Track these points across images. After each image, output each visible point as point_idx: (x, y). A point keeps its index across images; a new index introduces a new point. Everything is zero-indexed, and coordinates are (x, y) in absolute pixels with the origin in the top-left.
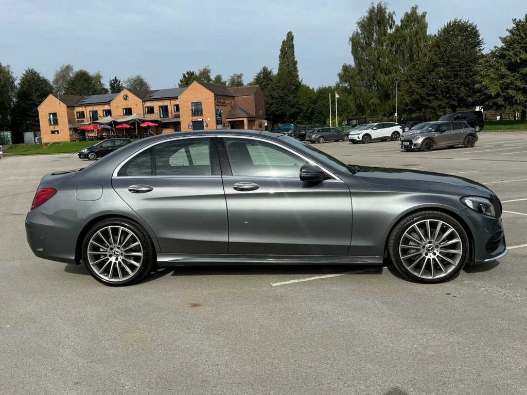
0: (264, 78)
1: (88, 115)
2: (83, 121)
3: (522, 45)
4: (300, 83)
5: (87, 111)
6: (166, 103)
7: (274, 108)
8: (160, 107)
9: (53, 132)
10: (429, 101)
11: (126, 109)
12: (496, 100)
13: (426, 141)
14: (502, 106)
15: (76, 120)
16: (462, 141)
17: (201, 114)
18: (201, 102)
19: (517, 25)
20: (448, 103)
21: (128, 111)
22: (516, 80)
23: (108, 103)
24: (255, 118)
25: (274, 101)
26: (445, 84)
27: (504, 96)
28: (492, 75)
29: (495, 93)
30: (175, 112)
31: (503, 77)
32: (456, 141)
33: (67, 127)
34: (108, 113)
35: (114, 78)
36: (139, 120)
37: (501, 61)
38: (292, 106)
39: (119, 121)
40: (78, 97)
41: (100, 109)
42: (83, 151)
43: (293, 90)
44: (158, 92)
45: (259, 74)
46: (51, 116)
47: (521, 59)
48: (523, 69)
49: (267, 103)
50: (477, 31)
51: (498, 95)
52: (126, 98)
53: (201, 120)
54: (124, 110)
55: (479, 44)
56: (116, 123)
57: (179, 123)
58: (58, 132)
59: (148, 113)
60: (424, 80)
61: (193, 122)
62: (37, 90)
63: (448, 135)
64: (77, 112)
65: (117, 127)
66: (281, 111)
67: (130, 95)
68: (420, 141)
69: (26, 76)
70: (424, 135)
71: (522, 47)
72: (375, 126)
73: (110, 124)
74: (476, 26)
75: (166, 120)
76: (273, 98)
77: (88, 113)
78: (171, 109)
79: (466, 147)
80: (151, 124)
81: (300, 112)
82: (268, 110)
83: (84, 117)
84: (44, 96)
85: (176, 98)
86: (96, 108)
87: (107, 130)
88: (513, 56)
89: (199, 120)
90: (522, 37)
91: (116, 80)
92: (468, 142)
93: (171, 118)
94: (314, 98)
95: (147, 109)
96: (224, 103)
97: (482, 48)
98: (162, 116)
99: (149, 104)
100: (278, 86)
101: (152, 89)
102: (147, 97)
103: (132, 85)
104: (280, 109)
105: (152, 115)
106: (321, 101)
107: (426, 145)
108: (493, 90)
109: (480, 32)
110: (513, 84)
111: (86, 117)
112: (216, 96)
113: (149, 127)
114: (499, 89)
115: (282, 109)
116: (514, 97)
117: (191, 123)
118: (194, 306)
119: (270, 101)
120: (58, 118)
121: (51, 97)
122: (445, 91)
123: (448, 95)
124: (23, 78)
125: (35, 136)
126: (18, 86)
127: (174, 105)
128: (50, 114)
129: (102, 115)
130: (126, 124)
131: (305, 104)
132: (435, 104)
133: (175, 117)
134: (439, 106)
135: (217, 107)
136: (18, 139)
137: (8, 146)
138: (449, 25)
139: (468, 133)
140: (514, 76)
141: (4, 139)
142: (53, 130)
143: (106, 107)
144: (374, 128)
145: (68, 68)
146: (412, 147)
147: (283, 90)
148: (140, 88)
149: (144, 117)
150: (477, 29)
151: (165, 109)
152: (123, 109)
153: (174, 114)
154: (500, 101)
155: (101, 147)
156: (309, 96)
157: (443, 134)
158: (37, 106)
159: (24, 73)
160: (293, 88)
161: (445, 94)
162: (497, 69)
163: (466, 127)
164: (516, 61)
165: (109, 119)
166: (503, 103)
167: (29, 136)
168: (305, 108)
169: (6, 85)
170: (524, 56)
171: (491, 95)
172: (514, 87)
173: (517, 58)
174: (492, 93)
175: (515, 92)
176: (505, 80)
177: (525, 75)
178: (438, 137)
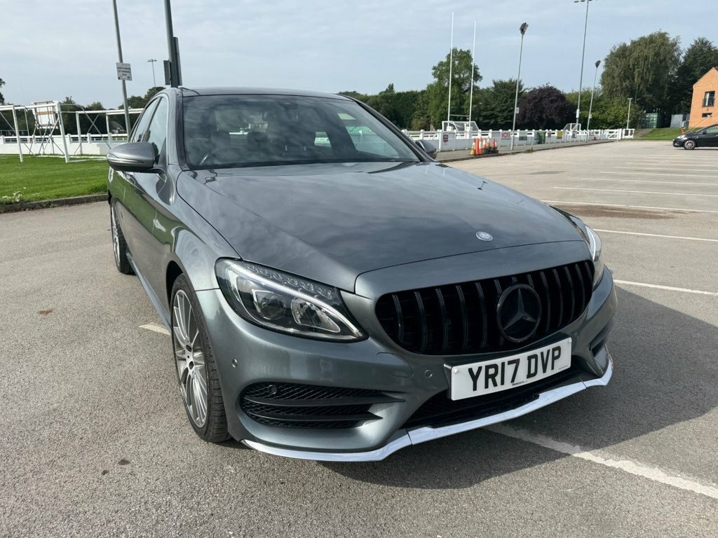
9: (705, 115)
46: (708, 95)
58: (710, 114)
62: (702, 64)
69: (694, 47)
84: (705, 72)
120: (715, 97)
121: (713, 71)
124: (690, 50)
125: (684, 119)
126: (683, 60)
128: (706, 93)
136: (664, 123)
137: (651, 130)
141: (649, 121)
142: (705, 112)
158: (695, 81)
159: (693, 43)
167: (677, 119)
169: (664, 59)
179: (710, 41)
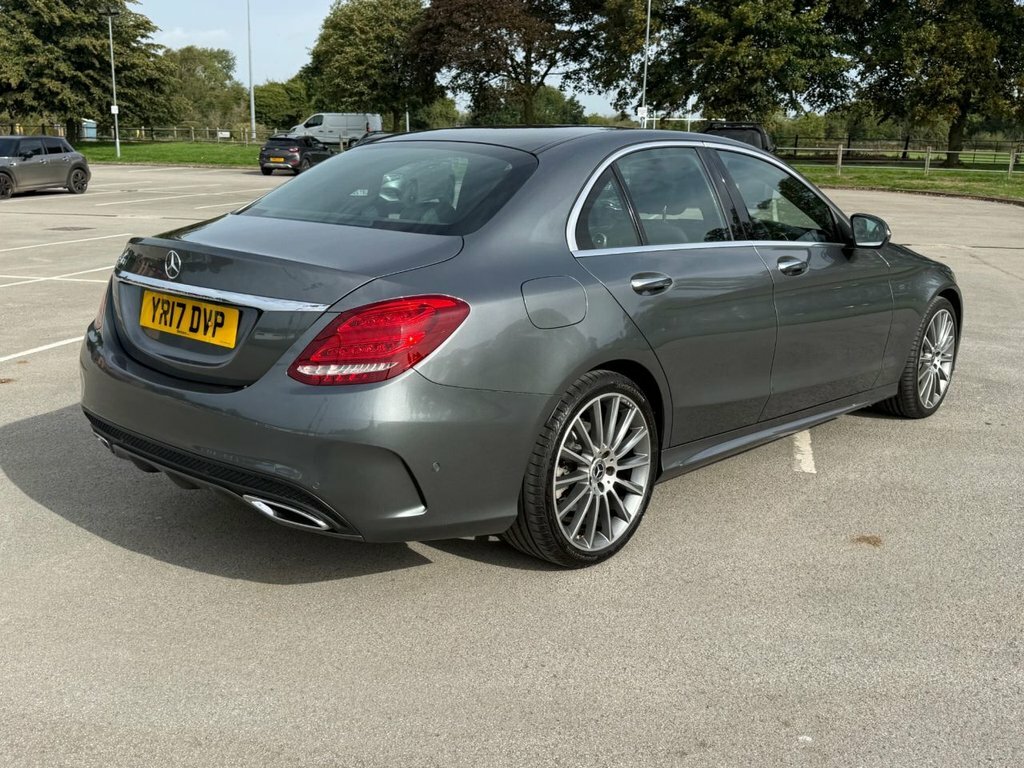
12: (19, 96)
14: (33, 109)
16: (65, 179)
22: (57, 59)
27: (36, 91)
29: (17, 81)
31: (28, 49)
32: (54, 180)
37: (22, 17)
47: (61, 17)
48: (67, 39)
51: (22, 87)
63: (37, 165)
88: (46, 10)
108: (12, 74)
110: (52, 68)
114: (24, 73)
116: (58, 94)
140: (52, 52)
154: (28, 98)
157: (28, 162)
162: (12, 31)
164: (52, 22)
166: (35, 103)
170: (66, 12)
171: (10, 84)
172: (55, 74)
173: (54, 15)
174: (12, 81)
175: (58, 84)
176: (33, 58)
177: (72, 51)
178: (20, 167)
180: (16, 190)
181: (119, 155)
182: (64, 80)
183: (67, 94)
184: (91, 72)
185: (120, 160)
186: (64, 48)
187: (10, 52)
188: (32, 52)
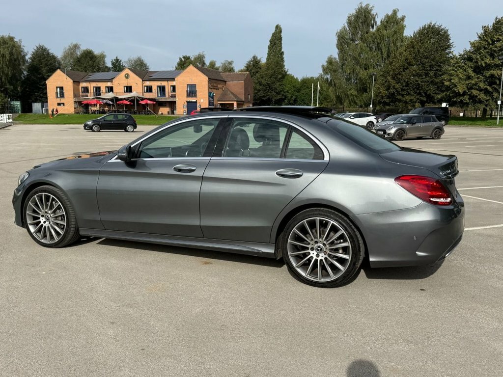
0: (254, 66)
1: (92, 90)
2: (87, 96)
3: (487, 50)
4: (286, 72)
5: (92, 86)
6: (164, 83)
7: (261, 94)
8: (158, 86)
9: (59, 104)
10: (403, 95)
11: (127, 87)
12: (462, 98)
13: (399, 131)
14: (467, 104)
15: (81, 94)
16: (430, 133)
17: (196, 96)
18: (195, 85)
19: (485, 32)
20: (418, 99)
21: (129, 89)
22: (481, 81)
23: (111, 80)
24: (244, 102)
25: (261, 87)
26: (417, 81)
27: (470, 95)
28: (460, 76)
29: (463, 91)
30: (171, 92)
31: (469, 78)
32: (425, 133)
33: (72, 100)
34: (111, 89)
35: (115, 58)
36: (139, 97)
37: (469, 64)
38: (278, 93)
39: (120, 97)
40: (84, 73)
41: (103, 86)
42: (88, 123)
43: (280, 79)
44: (156, 73)
45: (250, 62)
46: (58, 89)
47: (485, 63)
48: (487, 71)
49: (255, 89)
50: (448, 35)
51: (464, 93)
52: (127, 77)
53: (195, 101)
54: (125, 88)
55: (449, 47)
56: (117, 99)
57: (175, 102)
58: (64, 104)
59: (147, 91)
60: (399, 77)
61: (187, 102)
62: (46, 65)
63: (418, 127)
64: (82, 87)
65: (118, 102)
66: (268, 97)
67: (131, 74)
68: (393, 131)
69: (37, 51)
70: (396, 126)
71: (487, 52)
72: (353, 116)
73: (112, 100)
74: (447, 31)
75: (162, 99)
76: (261, 85)
77: (92, 89)
78: (168, 90)
79: (433, 139)
80: (149, 102)
81: (285, 99)
82: (256, 96)
83: (88, 91)
84: (52, 71)
85: (173, 79)
86: (99, 84)
87: (109, 105)
88: (480, 60)
89: (193, 101)
90: (489, 43)
91: (117, 60)
92: (435, 134)
93: (167, 98)
94: (298, 86)
95: (146, 88)
96: (217, 87)
97: (451, 51)
98: (159, 95)
99: (148, 83)
100: (266, 74)
101: (151, 70)
102: (146, 77)
103: (133, 65)
104: (267, 95)
105: (150, 93)
106: (304, 90)
107: (398, 135)
108: (461, 89)
109: (451, 36)
110: (476, 85)
111: (90, 92)
112: (210, 80)
113: (147, 104)
114: (465, 88)
115: (269, 95)
116: (478, 96)
117: (186, 103)
118: (206, 264)
119: (258, 87)
120: (64, 91)
121: (59, 72)
122: (416, 88)
123: (418, 91)
124: (34, 54)
125: (43, 107)
126: (29, 61)
127: (171, 86)
128: (57, 87)
129: (104, 91)
130: (127, 100)
131: (290, 92)
132: (408, 98)
133: (171, 97)
134: (411, 100)
135: (210, 90)
136: (27, 109)
137: (18, 115)
138: (424, 28)
139: (435, 126)
140: (478, 78)
141: (14, 108)
142: (59, 102)
143: (109, 84)
144: (352, 117)
145: (76, 47)
146: (386, 136)
147: (270, 78)
148: (140, 69)
149: (143, 95)
150: (449, 33)
151: (162, 89)
152: (124, 86)
153: (170, 94)
154: (466, 99)
155: (104, 120)
156: (294, 84)
157: (414, 126)
158: (46, 79)
159: (35, 48)
160: (280, 76)
161: (416, 90)
162: (465, 70)
163: (435, 121)
164: (481, 65)
165: (110, 95)
166: (468, 101)
167: (37, 106)
168: (289, 96)
169: (18, 58)
170: (488, 60)
171: (459, 92)
172: (477, 88)
173: (483, 62)
174: (460, 91)
175: (478, 92)
176: (470, 81)
177: (489, 77)
178: (409, 128)
179: (48, 48)
180: (406, 137)
181: (498, 123)
182: (481, 90)
183: (482, 96)
184: (495, 86)
185: (497, 125)
186: (485, 76)
187: (462, 79)
188: (470, 79)
